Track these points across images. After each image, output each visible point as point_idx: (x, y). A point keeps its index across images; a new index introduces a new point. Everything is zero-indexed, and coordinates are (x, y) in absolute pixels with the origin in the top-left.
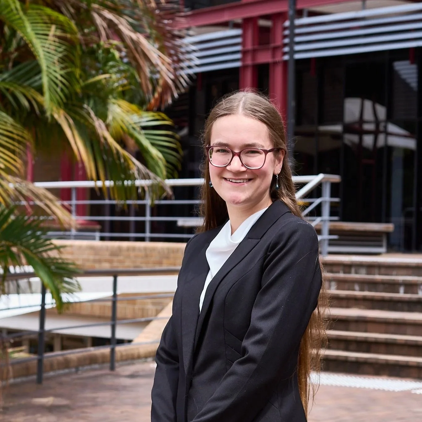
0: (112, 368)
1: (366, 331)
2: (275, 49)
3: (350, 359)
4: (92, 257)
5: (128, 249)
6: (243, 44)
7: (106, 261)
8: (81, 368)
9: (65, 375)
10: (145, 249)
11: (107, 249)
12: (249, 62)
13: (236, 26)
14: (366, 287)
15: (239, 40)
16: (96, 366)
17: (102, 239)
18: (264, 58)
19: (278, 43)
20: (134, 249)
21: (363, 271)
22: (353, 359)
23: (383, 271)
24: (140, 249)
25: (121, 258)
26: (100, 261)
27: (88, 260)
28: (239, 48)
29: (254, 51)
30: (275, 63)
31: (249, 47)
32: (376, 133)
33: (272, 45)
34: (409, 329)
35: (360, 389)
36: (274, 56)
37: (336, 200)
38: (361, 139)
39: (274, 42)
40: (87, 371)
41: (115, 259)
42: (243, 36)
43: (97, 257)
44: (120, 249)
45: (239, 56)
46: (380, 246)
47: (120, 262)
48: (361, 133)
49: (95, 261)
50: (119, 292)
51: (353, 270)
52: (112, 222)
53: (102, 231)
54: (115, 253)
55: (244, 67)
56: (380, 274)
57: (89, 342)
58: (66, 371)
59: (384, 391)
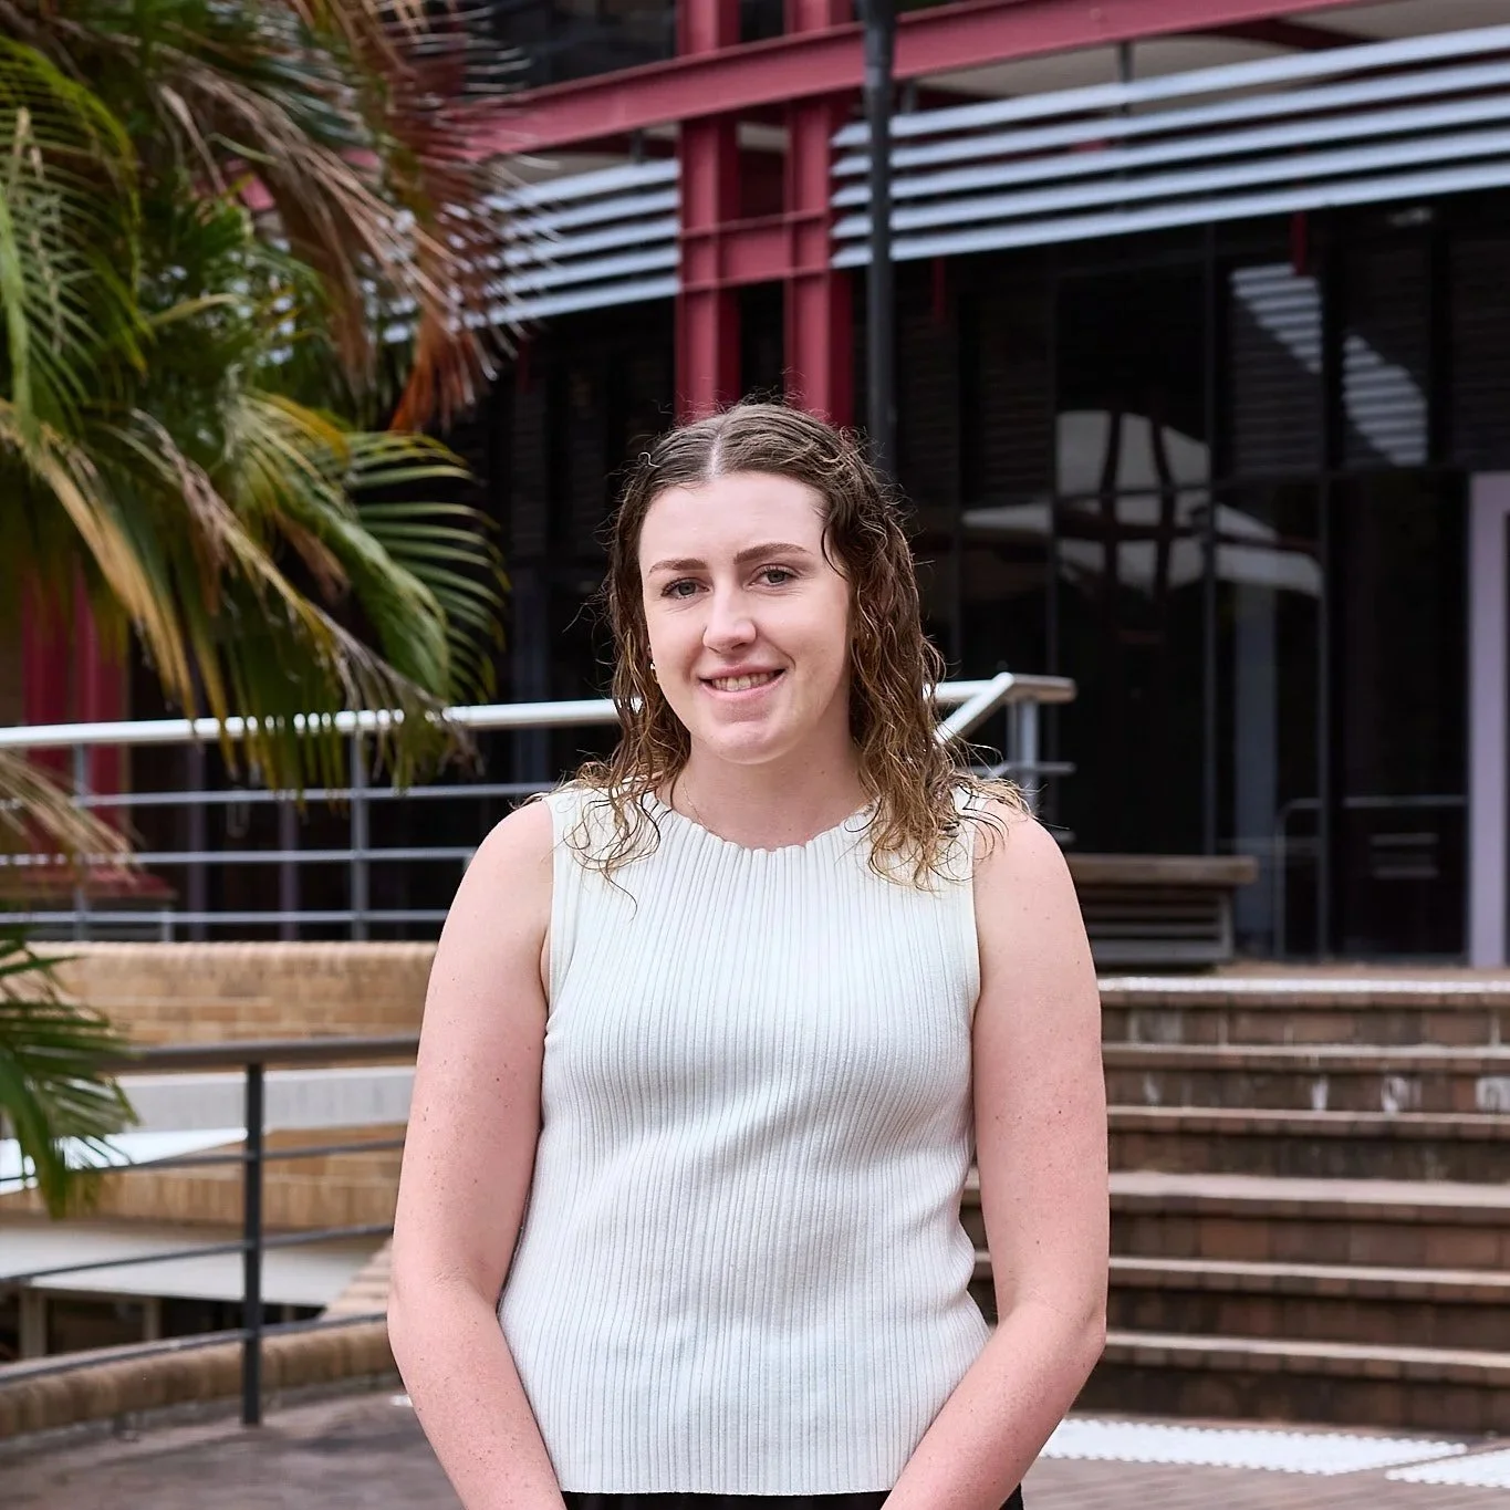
0: (252, 1416)
1: (1196, 1254)
2: (801, 228)
3: (1142, 1359)
4: (154, 1003)
5: (290, 968)
6: (685, 213)
7: (208, 1015)
8: (132, 1418)
9: (75, 1444)
10: (354, 966)
11: (211, 967)
12: (707, 278)
13: (656, 149)
14: (1187, 1087)
15: (670, 199)
16: (192, 1408)
17: (182, 934)
18: (763, 262)
19: (815, 206)
20: (312, 966)
21: (1173, 1027)
22: (1159, 1359)
23: (1245, 1024)
24: (332, 969)
25: (263, 1002)
26: (184, 1016)
27: (141, 1013)
28: (670, 228)
29: (725, 239)
30: (802, 281)
31: (707, 223)
32: (1163, 534)
33: (790, 216)
34: (1359, 1242)
35: (1188, 1469)
36: (796, 258)
37: (1064, 768)
38: (1112, 559)
39: (797, 206)
40: (154, 1426)
41: (243, 1004)
42: (685, 184)
43: (176, 1002)
44: (259, 966)
45: (670, 257)
46: (1212, 938)
47: (261, 1016)
48: (1112, 533)
49: (165, 1016)
50: (269, 1126)
51: (1133, 1025)
52: (213, 870)
53: (180, 906)
54: (240, 986)
55: (691, 297)
56: (1232, 1041)
57: (151, 1320)
58: (79, 1428)
59: (1281, 1474)
